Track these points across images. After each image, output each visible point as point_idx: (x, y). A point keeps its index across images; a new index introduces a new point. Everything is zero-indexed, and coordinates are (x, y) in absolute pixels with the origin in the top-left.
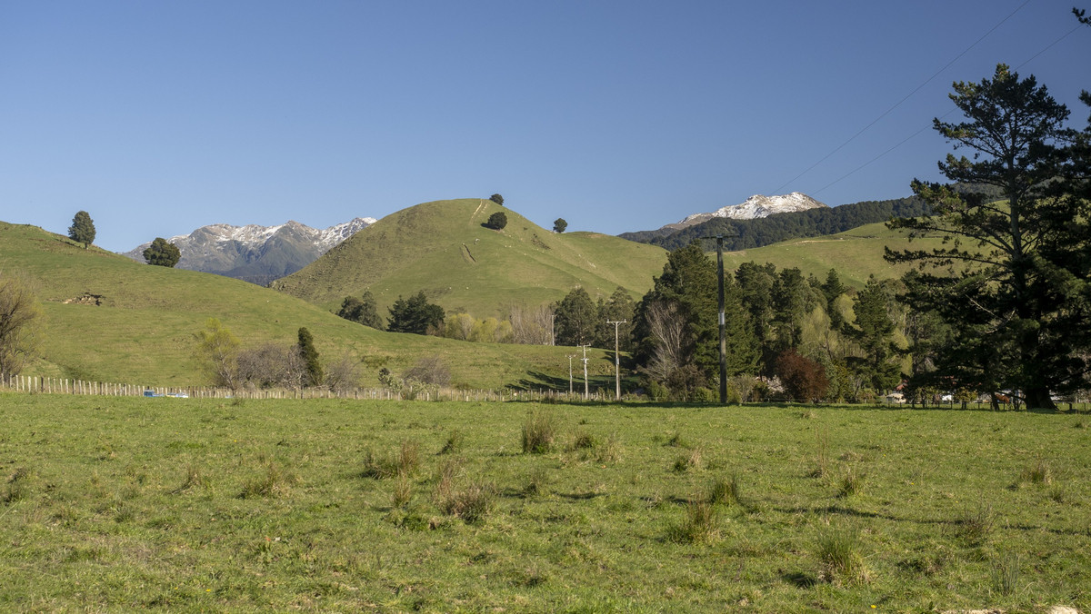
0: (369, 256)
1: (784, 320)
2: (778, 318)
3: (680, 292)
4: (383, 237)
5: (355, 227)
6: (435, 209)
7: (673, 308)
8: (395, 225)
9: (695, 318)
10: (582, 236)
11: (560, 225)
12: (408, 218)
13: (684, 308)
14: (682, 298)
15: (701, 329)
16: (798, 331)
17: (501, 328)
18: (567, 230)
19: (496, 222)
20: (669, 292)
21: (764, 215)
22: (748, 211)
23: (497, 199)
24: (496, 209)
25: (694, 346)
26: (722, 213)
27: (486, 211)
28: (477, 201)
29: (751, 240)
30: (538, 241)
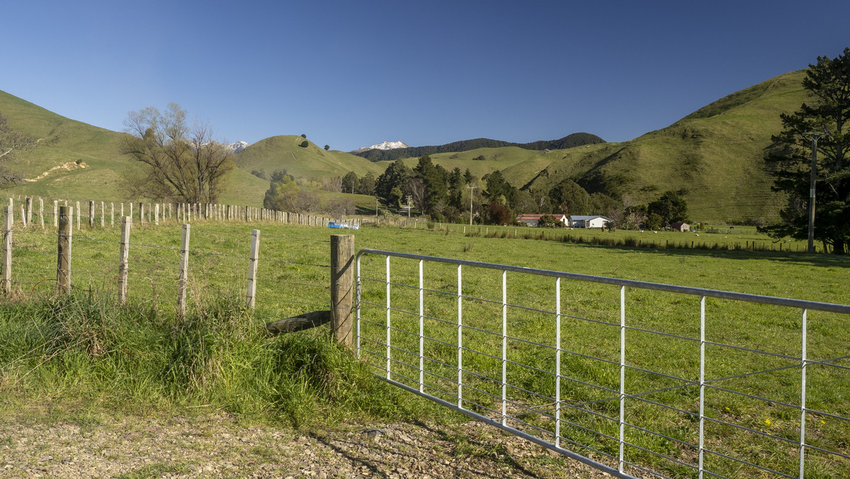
0: (254, 155)
1: (454, 188)
2: (452, 187)
3: (424, 174)
4: (260, 148)
5: (238, 145)
6: (280, 138)
7: (421, 181)
8: (265, 143)
9: (430, 186)
10: (335, 152)
11: (327, 148)
12: (270, 142)
13: (426, 181)
14: (425, 177)
15: (432, 191)
16: (460, 193)
17: (317, 185)
18: (329, 149)
19: (305, 145)
20: (420, 174)
21: (388, 149)
22: (382, 147)
23: (304, 136)
24: (304, 140)
25: (429, 197)
26: (373, 147)
27: (300, 141)
28: (296, 137)
29: (386, 157)
30: (319, 152)
